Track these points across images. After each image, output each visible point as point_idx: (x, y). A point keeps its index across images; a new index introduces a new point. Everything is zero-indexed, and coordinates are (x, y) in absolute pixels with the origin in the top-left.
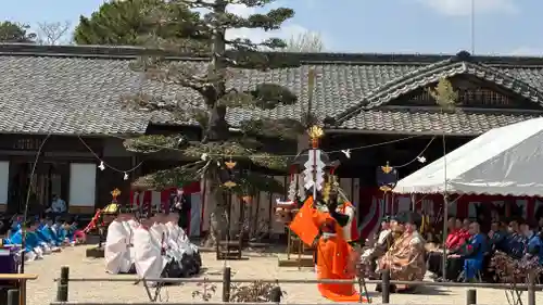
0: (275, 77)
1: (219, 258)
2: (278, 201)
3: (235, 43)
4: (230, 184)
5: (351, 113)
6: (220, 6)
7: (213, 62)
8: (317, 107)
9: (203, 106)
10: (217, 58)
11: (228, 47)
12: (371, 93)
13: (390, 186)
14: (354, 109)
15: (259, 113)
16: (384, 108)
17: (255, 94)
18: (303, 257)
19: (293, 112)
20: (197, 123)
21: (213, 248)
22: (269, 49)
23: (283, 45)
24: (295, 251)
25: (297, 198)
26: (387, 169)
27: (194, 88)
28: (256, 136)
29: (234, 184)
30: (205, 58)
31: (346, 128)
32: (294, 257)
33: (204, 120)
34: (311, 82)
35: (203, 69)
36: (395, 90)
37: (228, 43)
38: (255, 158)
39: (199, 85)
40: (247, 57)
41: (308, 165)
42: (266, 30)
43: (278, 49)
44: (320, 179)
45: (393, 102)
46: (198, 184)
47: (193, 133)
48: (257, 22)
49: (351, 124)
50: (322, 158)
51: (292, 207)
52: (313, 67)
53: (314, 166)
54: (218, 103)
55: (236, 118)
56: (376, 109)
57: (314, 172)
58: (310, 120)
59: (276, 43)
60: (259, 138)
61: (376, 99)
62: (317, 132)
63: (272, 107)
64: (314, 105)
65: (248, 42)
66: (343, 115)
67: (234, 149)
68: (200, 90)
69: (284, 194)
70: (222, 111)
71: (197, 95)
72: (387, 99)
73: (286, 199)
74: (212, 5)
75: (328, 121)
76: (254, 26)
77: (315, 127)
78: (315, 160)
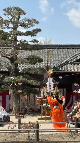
0: (35, 53)
1: (16, 118)
2: (37, 96)
3: (21, 41)
4: (20, 91)
5: (63, 65)
6: (15, 28)
7: (13, 48)
8: (50, 64)
9: (10, 64)
10: (14, 46)
11: (18, 43)
12: (69, 58)
13: (77, 90)
14: (64, 63)
15: (30, 66)
16: (74, 63)
17: (28, 59)
18: (46, 116)
19: (42, 65)
20: (8, 70)
21: (14, 114)
22: (33, 44)
23: (37, 42)
24: (44, 114)
25: (44, 95)
26: (76, 84)
27: (6, 57)
28: (28, 73)
29: (21, 91)
30: (10, 47)
31: (60, 70)
32: (43, 117)
33: (10, 69)
34: (48, 55)
35: (9, 51)
36: (78, 57)
37: (18, 41)
38: (29, 82)
39: (8, 56)
40: (25, 46)
41: (48, 83)
42: (32, 36)
43: (36, 43)
44: (52, 89)
45: (77, 61)
46: (8, 91)
47: (7, 74)
48: (28, 33)
49: (62, 69)
50: (53, 81)
51: (42, 99)
52: (49, 50)
53: (50, 84)
54: (15, 62)
55: (21, 68)
56: (71, 63)
57: (50, 86)
58: (48, 68)
59: (35, 41)
60: (30, 75)
61: (71, 60)
62: (51, 72)
63: (34, 64)
64: (49, 63)
65: (25, 41)
66: (60, 66)
67: (21, 78)
68: (8, 58)
69: (39, 94)
70: (16, 65)
71: (7, 60)
72: (75, 60)
73: (40, 96)
74: (12, 28)
75: (54, 68)
76: (27, 35)
77: (50, 70)
78: (50, 82)
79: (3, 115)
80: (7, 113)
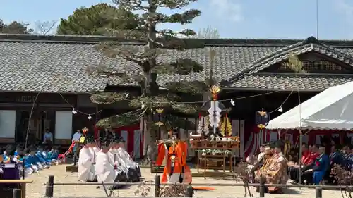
0: (188, 54)
1: (152, 172)
2: (191, 134)
3: (162, 32)
4: (160, 124)
5: (239, 77)
6: (152, 9)
7: (148, 45)
8: (216, 74)
9: (142, 73)
10: (150, 42)
11: (157, 35)
12: (251, 64)
13: (264, 124)
14: (240, 74)
15: (178, 78)
16: (260, 74)
17: (175, 65)
18: (207, 170)
19: (200, 77)
20: (137, 84)
21: (149, 166)
22: (184, 37)
23: (193, 33)
24: (203, 166)
25: (203, 133)
26: (262, 113)
27: (136, 61)
28: (177, 92)
29: (162, 124)
30: (143, 42)
31: (235, 87)
32: (202, 171)
33: (142, 83)
34: (212, 58)
35: (141, 50)
36: (267, 62)
37: (159, 32)
38: (177, 106)
39: (139, 60)
40: (171, 42)
41: (211, 111)
42: (182, 23)
43: (191, 36)
44: (219, 120)
45: (266, 70)
46: (138, 123)
47: (135, 91)
48: (176, 18)
49: (238, 84)
50: (220, 106)
51: (200, 138)
52: (213, 48)
53: (215, 111)
54: (151, 71)
55: (163, 81)
56: (254, 75)
57: (215, 115)
58: (212, 82)
59: (189, 32)
60: (179, 94)
61: (254, 69)
62: (216, 89)
63: (186, 74)
64: (214, 72)
65: (171, 32)
66: (234, 78)
67: (162, 101)
68: (140, 63)
69: (195, 130)
70: (154, 76)
71: (138, 66)
72: (262, 68)
73: (196, 133)
74: (148, 8)
75: (224, 82)
76: (175, 21)
77: (215, 86)
78: (215, 108)
79: (128, 167)
80: (135, 163)
